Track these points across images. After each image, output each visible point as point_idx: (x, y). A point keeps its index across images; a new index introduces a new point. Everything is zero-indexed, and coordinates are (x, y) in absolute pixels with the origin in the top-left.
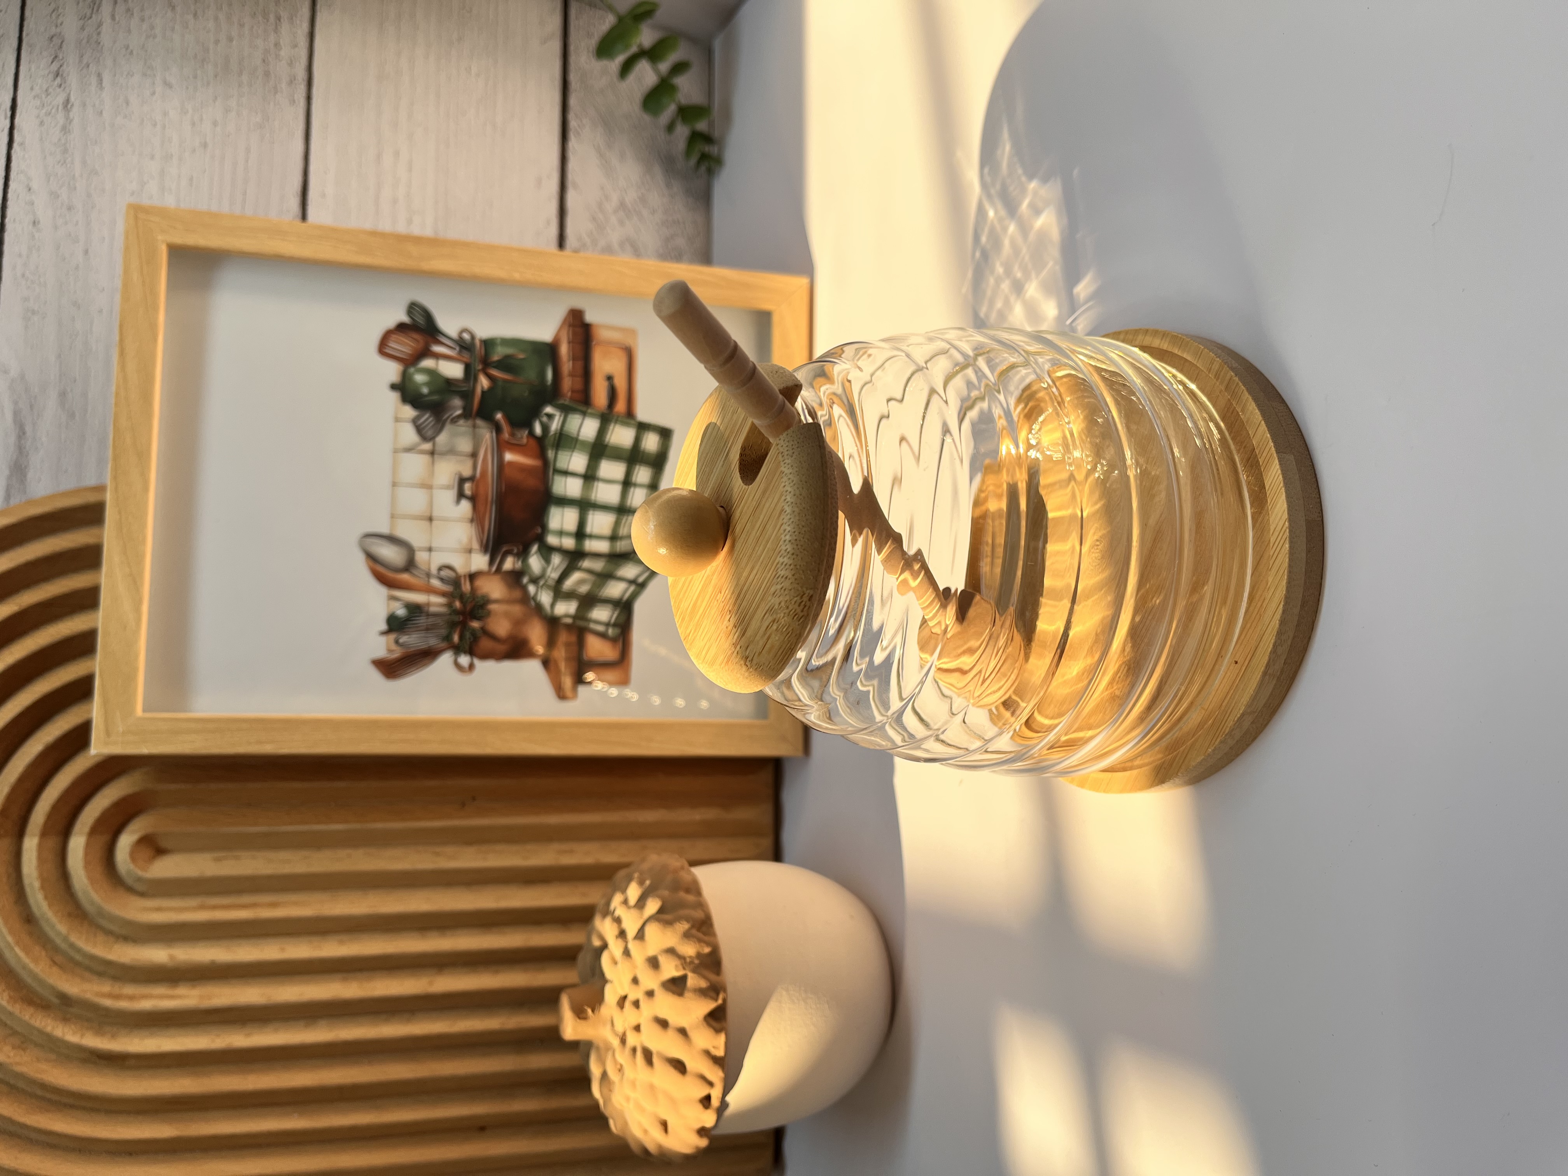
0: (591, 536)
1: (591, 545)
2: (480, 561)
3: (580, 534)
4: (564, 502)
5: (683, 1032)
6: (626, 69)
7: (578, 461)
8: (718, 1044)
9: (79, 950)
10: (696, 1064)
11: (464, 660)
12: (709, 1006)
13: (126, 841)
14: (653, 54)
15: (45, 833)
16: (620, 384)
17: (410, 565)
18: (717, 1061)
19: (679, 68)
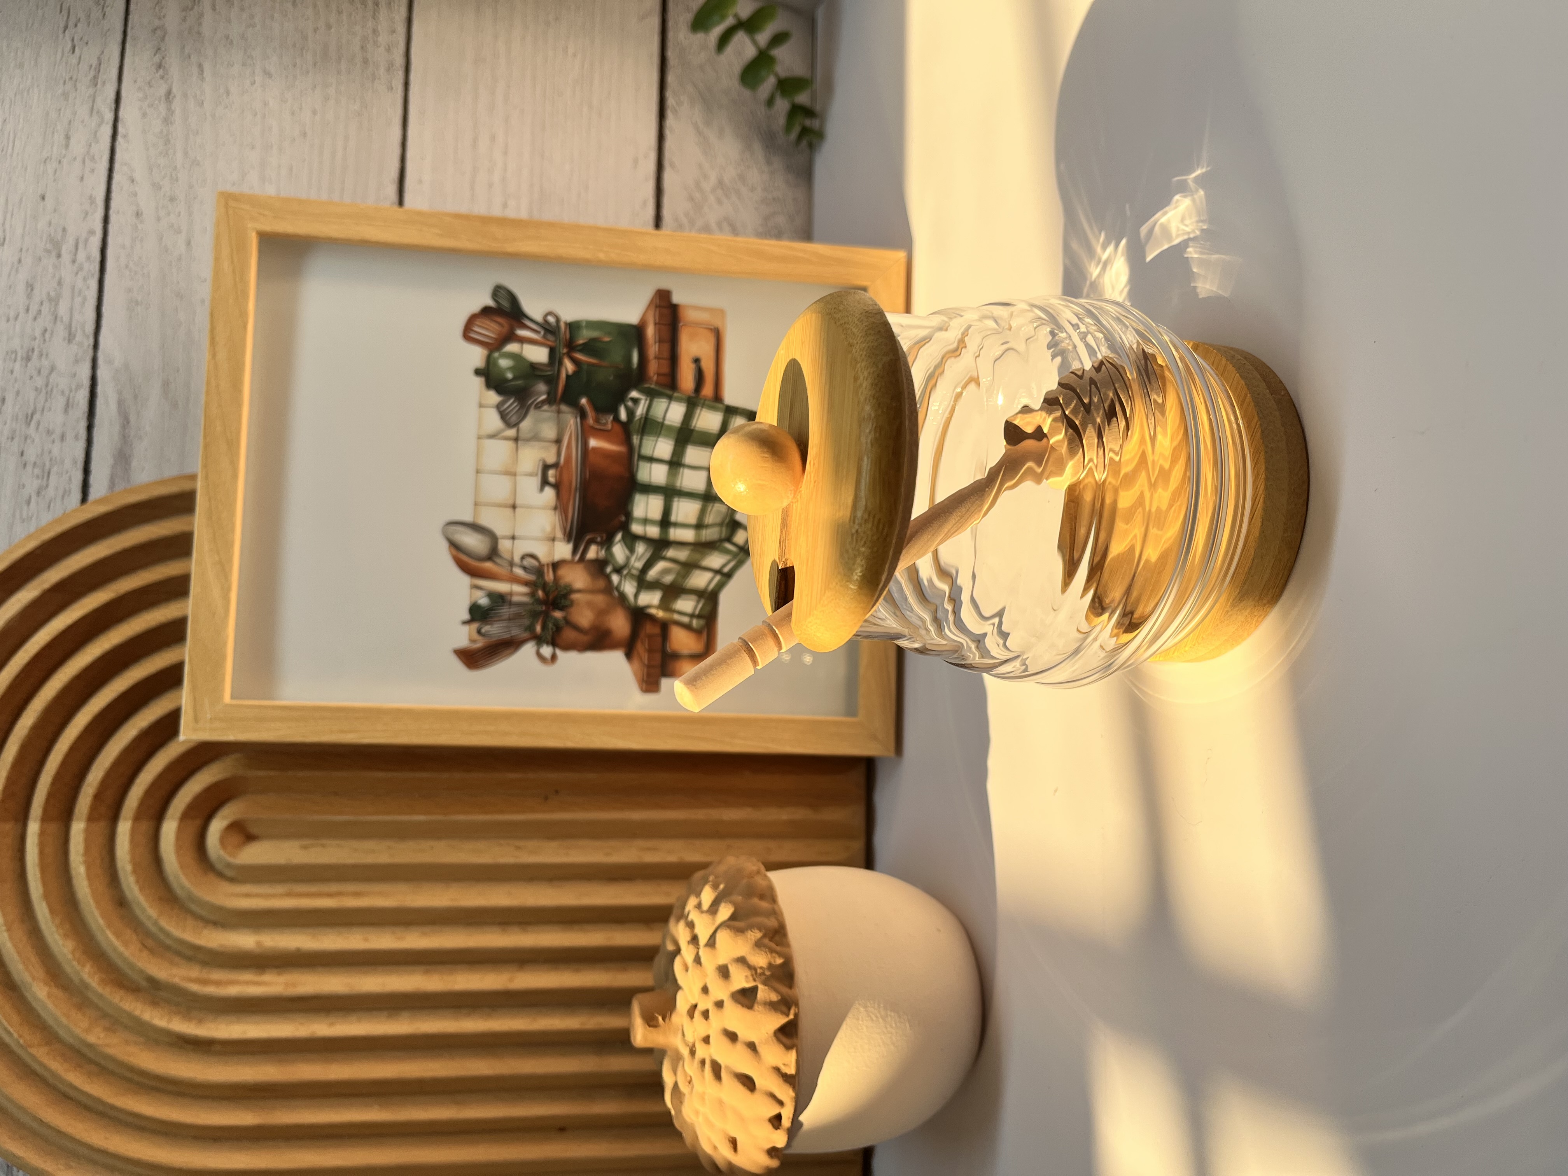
0: (676, 525)
1: (675, 534)
2: (563, 550)
3: (665, 522)
4: (649, 489)
5: (752, 1046)
6: (724, 41)
7: (663, 448)
8: (788, 1061)
9: (168, 934)
10: (766, 1081)
11: (547, 651)
12: (780, 1020)
13: (216, 827)
14: (750, 25)
15: (137, 818)
16: (708, 367)
17: (493, 554)
18: (787, 1079)
19: (779, 39)
